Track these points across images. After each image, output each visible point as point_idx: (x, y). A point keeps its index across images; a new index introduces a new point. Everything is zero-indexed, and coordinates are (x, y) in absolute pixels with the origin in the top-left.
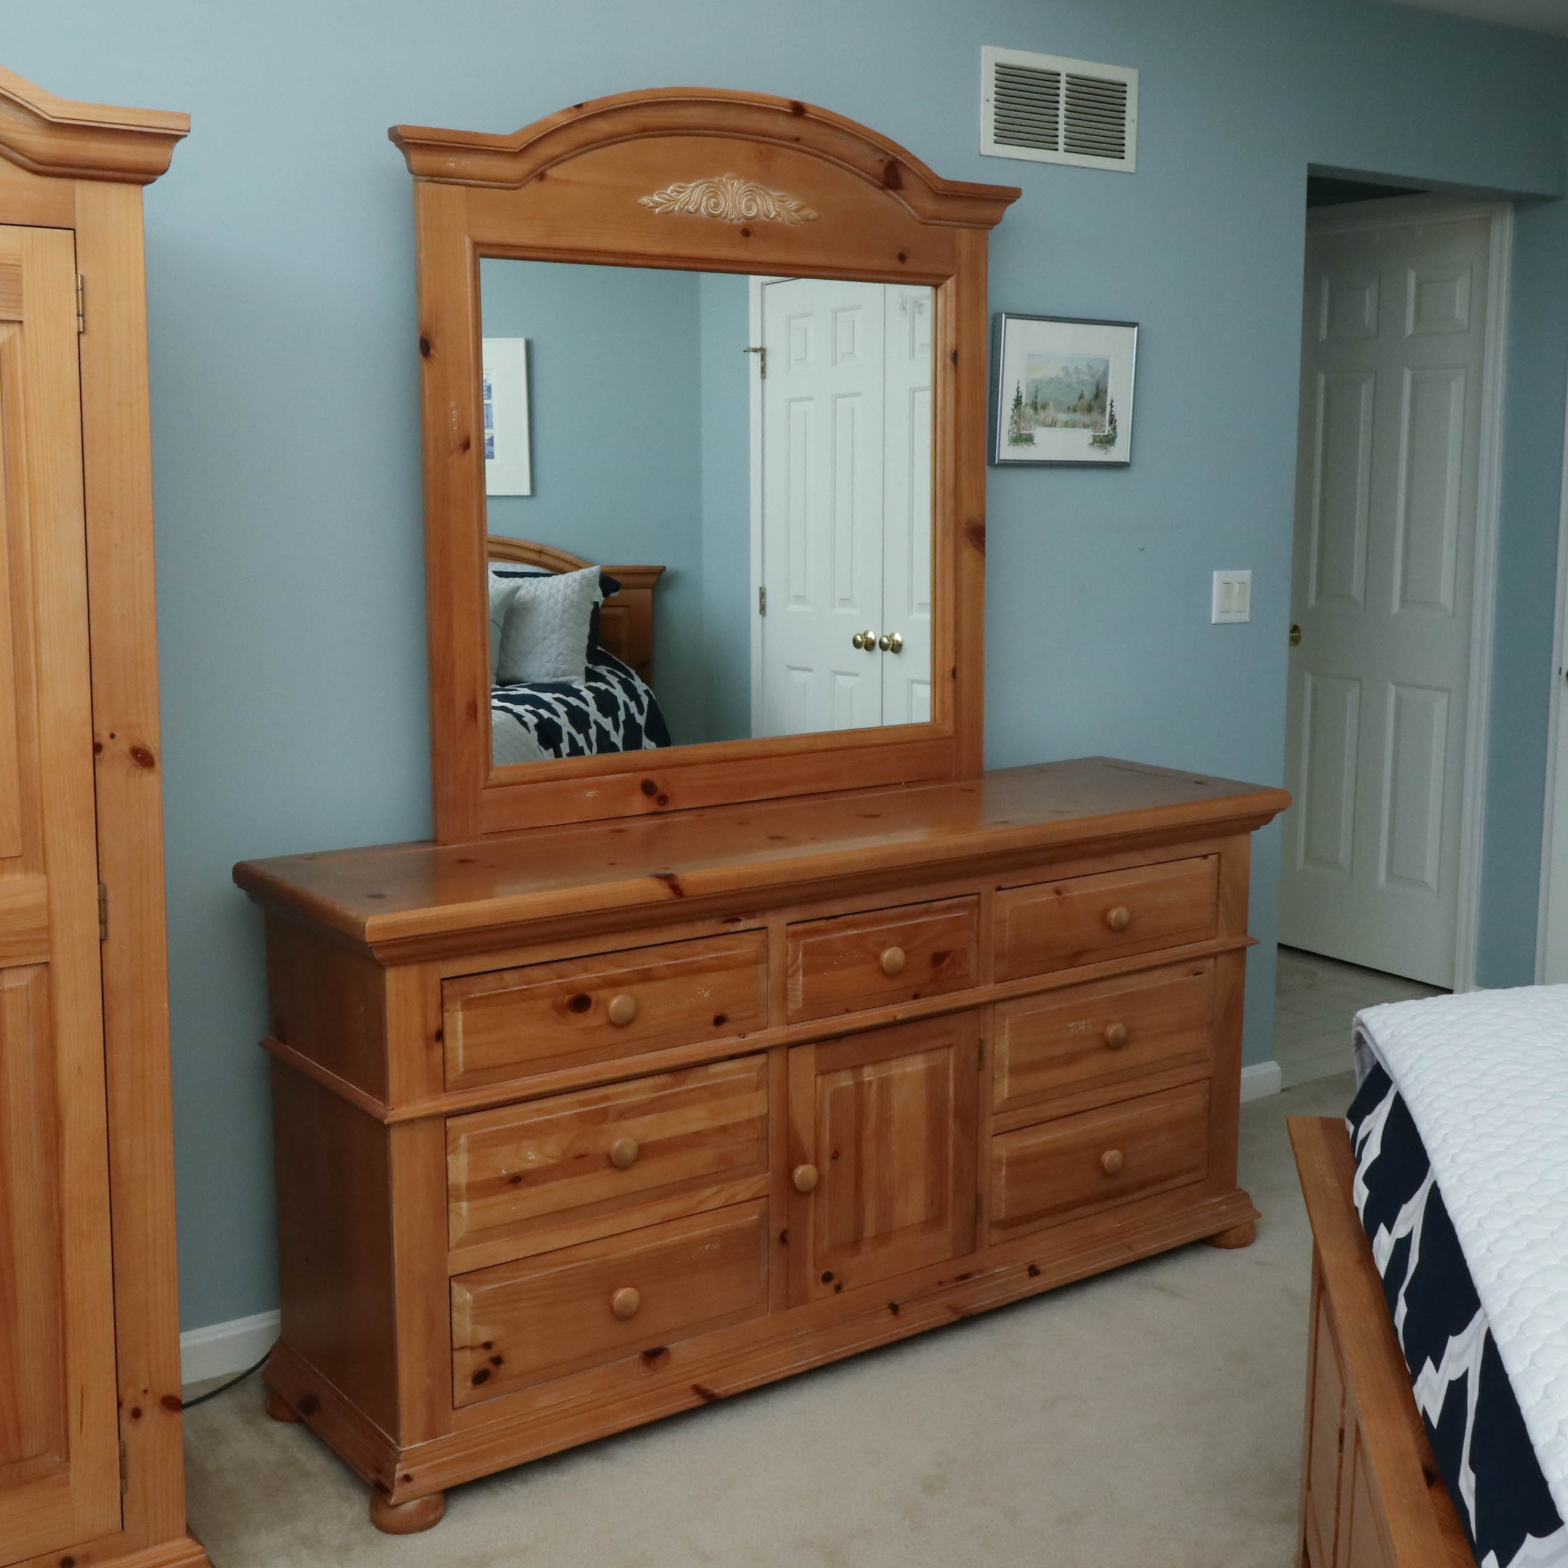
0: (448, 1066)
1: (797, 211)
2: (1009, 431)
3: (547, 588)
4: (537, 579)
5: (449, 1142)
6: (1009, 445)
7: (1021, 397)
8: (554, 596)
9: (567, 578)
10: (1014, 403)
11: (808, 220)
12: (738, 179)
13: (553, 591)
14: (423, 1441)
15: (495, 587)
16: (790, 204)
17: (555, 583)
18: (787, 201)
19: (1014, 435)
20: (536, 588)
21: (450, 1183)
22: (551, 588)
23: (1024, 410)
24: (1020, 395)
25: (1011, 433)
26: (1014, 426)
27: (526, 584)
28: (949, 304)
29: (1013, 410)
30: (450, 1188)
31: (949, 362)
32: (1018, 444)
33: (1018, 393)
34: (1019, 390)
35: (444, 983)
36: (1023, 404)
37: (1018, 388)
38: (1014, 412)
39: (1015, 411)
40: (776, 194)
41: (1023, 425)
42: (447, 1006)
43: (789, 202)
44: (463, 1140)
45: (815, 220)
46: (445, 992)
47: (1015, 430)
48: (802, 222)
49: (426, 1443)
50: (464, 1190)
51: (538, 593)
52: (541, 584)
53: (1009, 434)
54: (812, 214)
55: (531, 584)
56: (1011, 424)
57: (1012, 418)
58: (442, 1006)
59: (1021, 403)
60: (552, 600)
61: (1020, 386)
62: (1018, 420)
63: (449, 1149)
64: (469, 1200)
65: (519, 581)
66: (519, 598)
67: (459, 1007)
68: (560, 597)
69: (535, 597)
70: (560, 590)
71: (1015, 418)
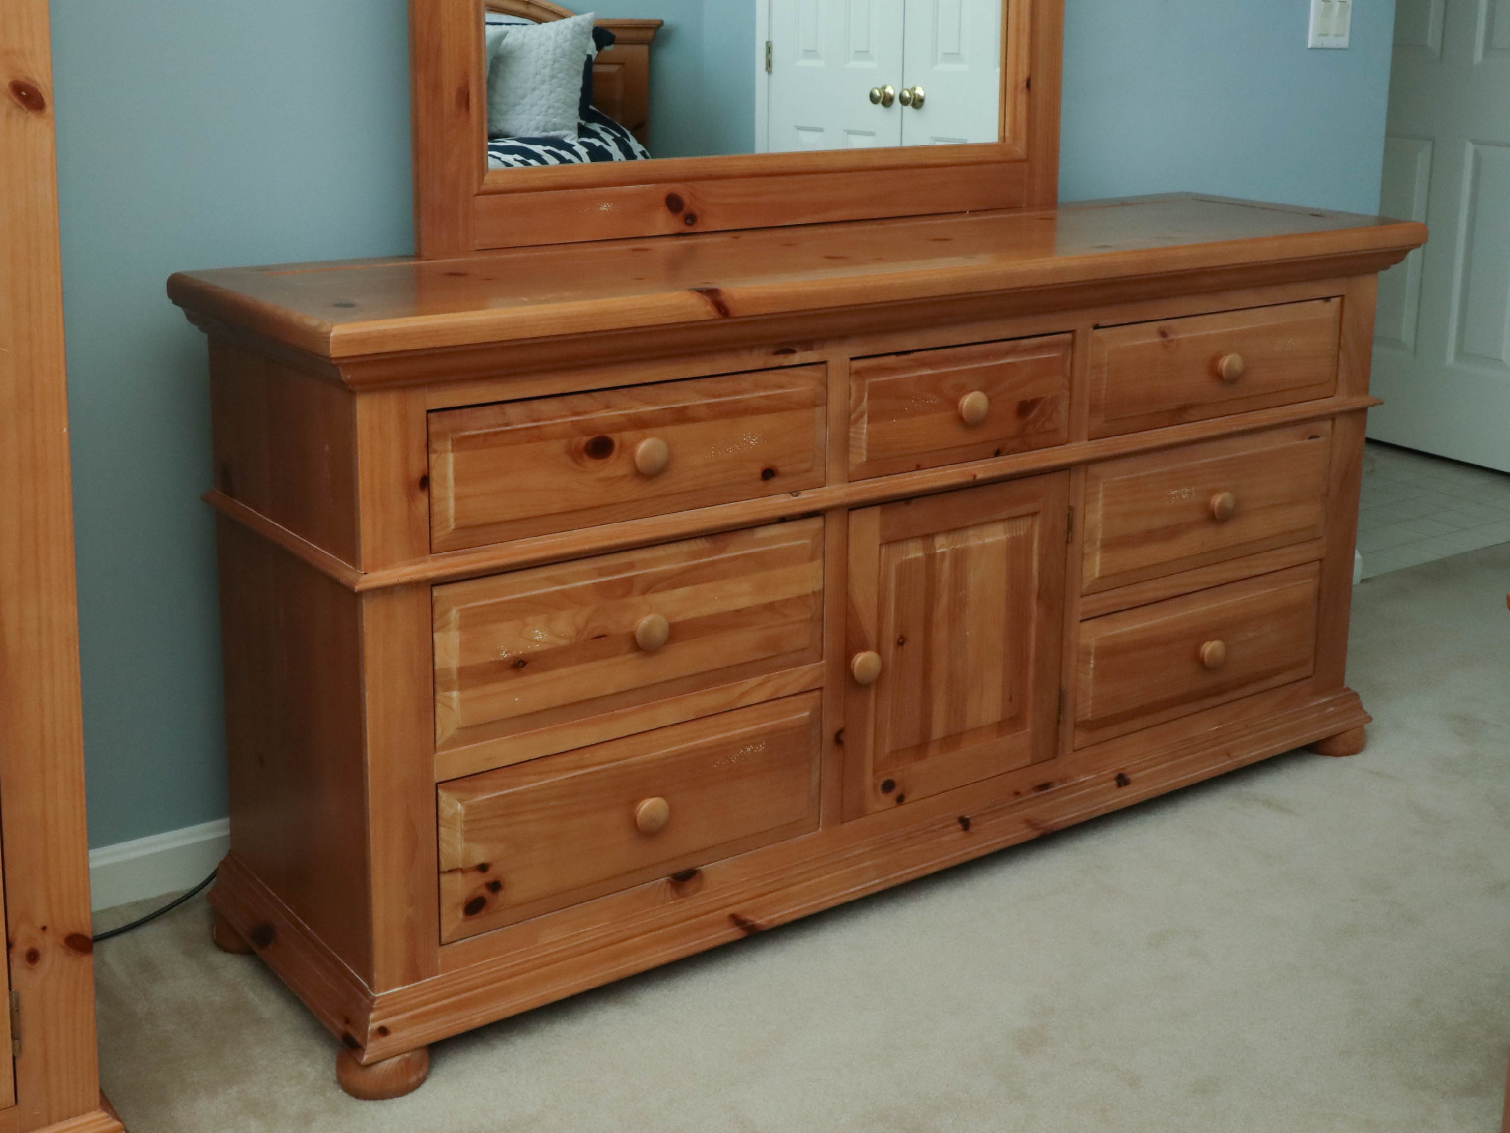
0: (435, 522)
5: (436, 616)
14: (404, 985)
21: (437, 668)
30: (438, 674)
35: (431, 415)
42: (435, 445)
44: (454, 614)
46: (433, 428)
49: (406, 987)
50: (455, 676)
58: (428, 446)
63: (436, 625)
64: (460, 689)
67: (450, 447)
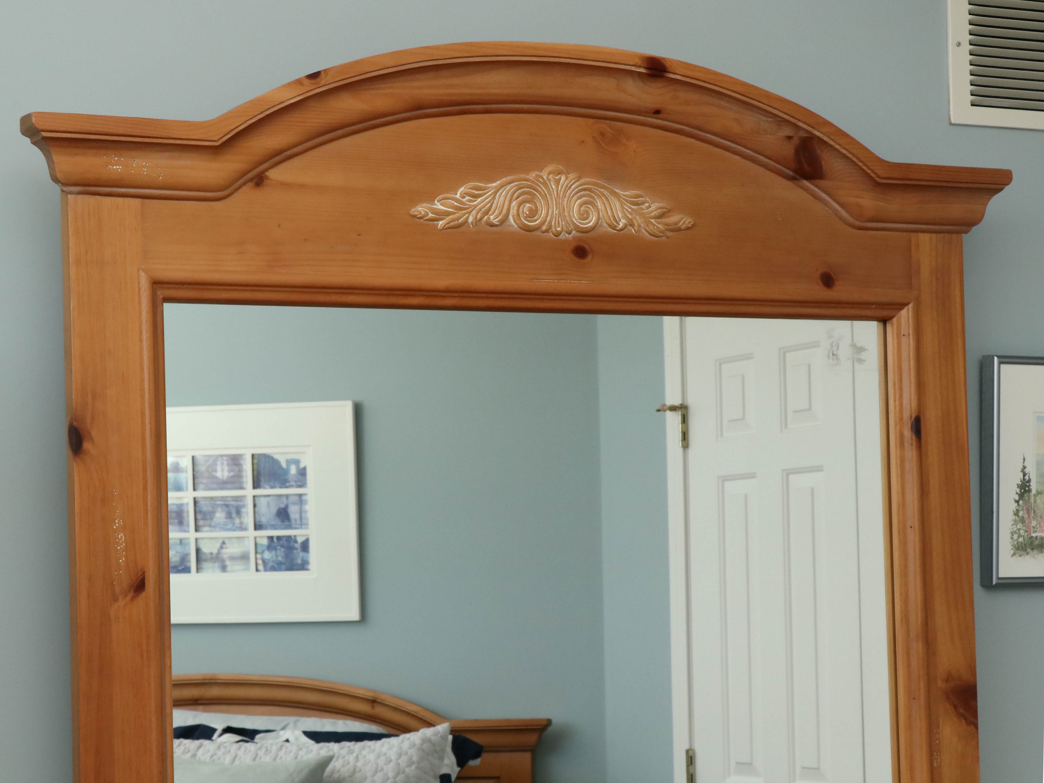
1: (661, 216)
2: (1012, 534)
3: (372, 757)
4: (360, 745)
6: (1014, 554)
7: (1029, 481)
8: (382, 770)
9: (403, 741)
10: (1018, 490)
11: (679, 230)
12: (567, 174)
13: (381, 761)
15: (299, 758)
16: (650, 207)
17: (384, 750)
18: (643, 203)
19: (1021, 539)
20: (357, 757)
22: (379, 756)
23: (1035, 502)
24: (1027, 478)
25: (1015, 536)
26: (1020, 526)
27: (344, 752)
28: (904, 347)
29: (1017, 502)
31: (908, 433)
32: (1027, 554)
33: (1025, 475)
34: (1027, 471)
36: (1034, 492)
37: (1024, 467)
38: (1018, 505)
39: (1021, 502)
40: (627, 193)
41: (1034, 523)
43: (647, 205)
45: (688, 229)
47: (1022, 532)
48: (669, 234)
51: (359, 764)
52: (364, 752)
53: (1012, 538)
54: (685, 221)
55: (351, 752)
56: (1015, 523)
57: (1016, 513)
59: (1030, 491)
60: (380, 775)
61: (1025, 464)
62: (1026, 516)
65: (334, 747)
66: (332, 772)
68: (390, 770)
69: (354, 772)
70: (391, 761)
71: (1021, 514)
